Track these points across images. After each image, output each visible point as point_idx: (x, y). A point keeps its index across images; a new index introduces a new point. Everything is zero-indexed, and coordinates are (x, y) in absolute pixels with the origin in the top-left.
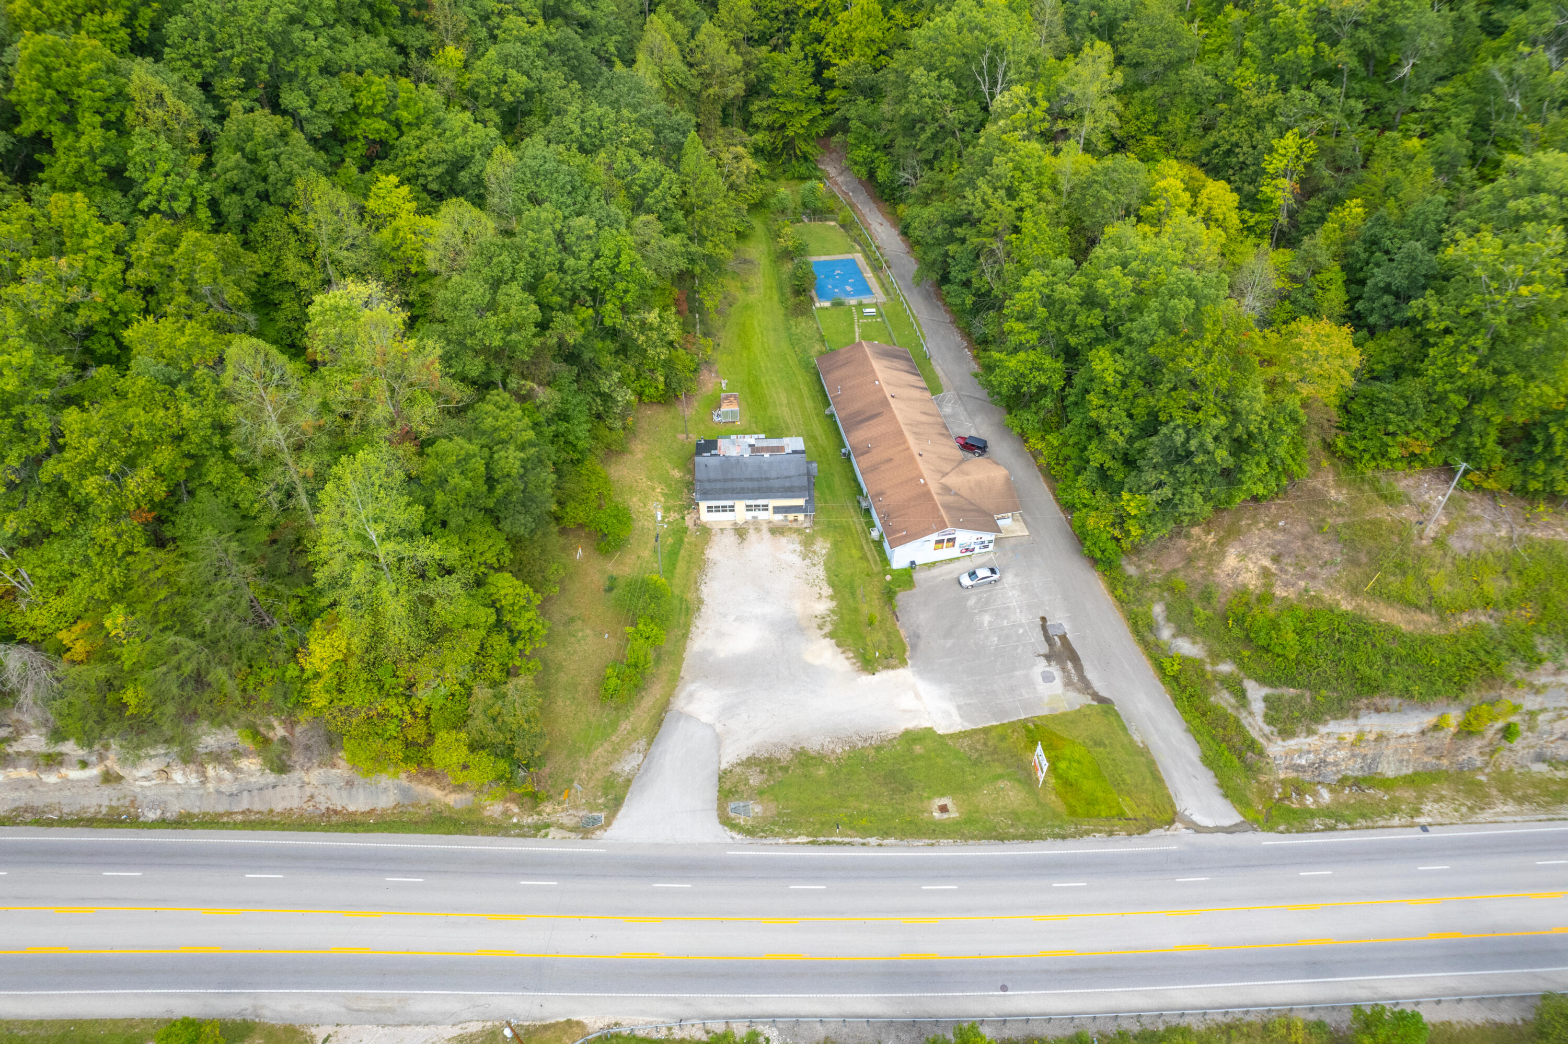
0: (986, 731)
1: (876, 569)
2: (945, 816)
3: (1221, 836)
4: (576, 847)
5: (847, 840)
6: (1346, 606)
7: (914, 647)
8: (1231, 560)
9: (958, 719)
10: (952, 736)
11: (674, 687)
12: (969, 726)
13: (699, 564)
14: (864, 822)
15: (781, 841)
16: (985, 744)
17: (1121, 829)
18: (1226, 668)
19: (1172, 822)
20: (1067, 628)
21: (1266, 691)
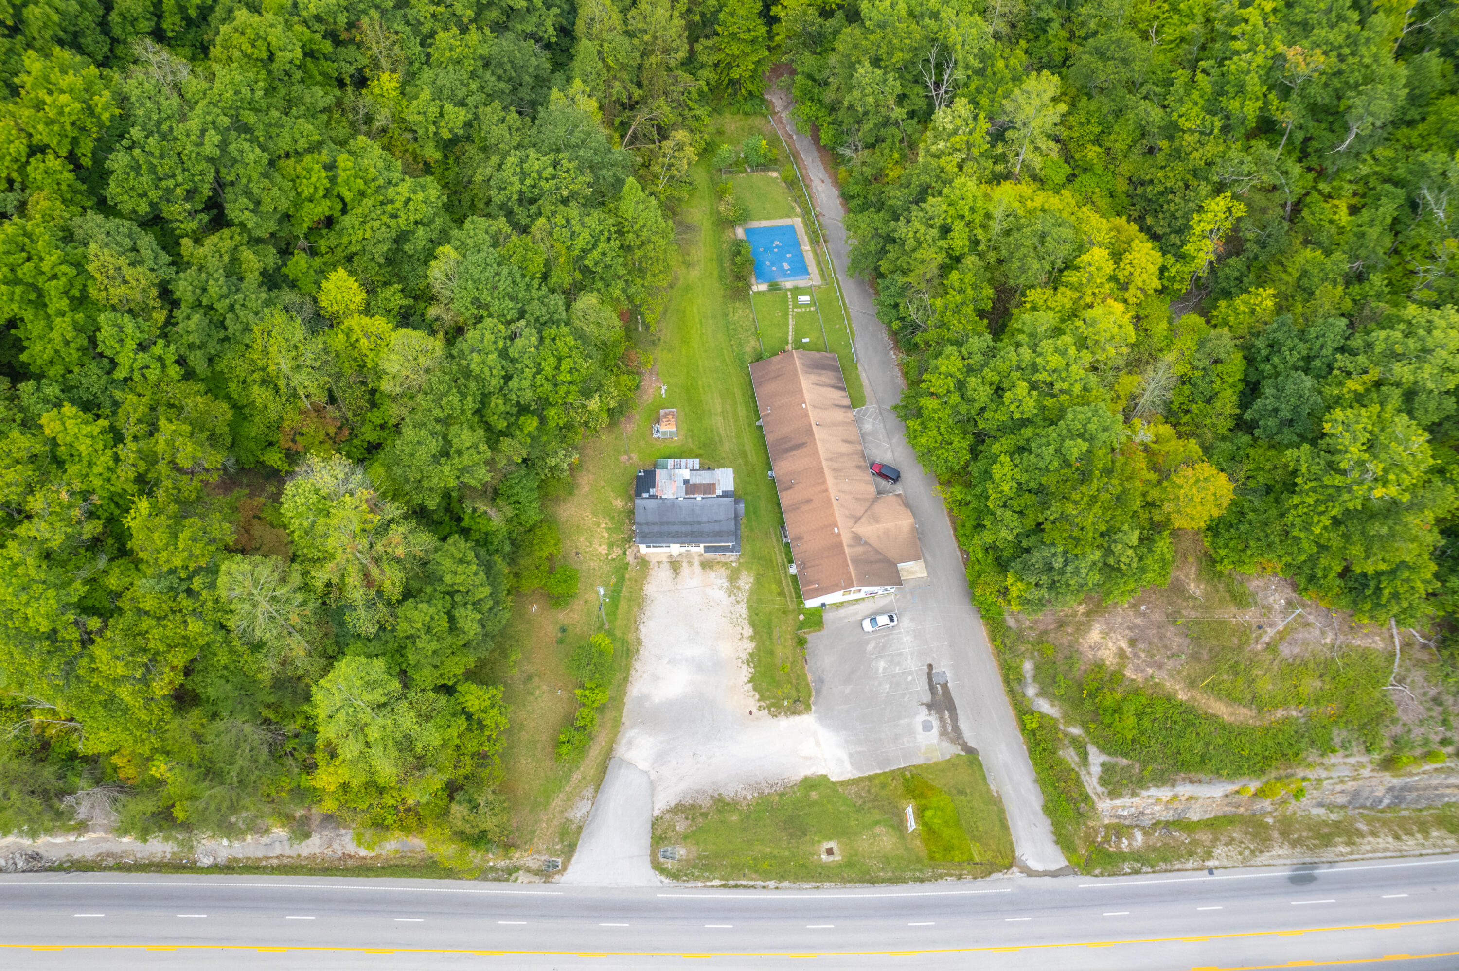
0: (870, 779)
1: (791, 607)
2: (831, 858)
3: (1047, 879)
4: (538, 890)
5: (751, 883)
6: (1182, 696)
7: (818, 692)
8: (1095, 635)
9: (848, 767)
10: (842, 783)
11: (616, 733)
12: (857, 774)
13: (638, 601)
14: (765, 866)
15: (700, 884)
16: (869, 791)
17: (969, 873)
18: (1076, 731)
19: (1009, 867)
20: (949, 675)
21: (1104, 758)
